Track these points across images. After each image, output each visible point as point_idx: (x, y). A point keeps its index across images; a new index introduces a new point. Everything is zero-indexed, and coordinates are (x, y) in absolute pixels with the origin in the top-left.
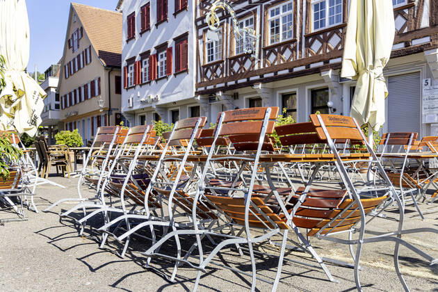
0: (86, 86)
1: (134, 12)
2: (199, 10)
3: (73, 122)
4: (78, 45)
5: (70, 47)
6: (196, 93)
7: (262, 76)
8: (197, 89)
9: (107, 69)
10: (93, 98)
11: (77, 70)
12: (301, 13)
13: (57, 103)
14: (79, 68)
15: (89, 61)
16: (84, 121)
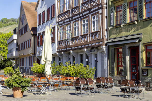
0: (26, 42)
1: (40, 13)
2: (57, 18)
3: (23, 58)
4: (24, 22)
5: (21, 22)
6: (57, 51)
7: (72, 48)
8: (57, 50)
9: (33, 36)
10: (27, 49)
11: (23, 33)
12: (80, 27)
13: (17, 47)
14: (24, 33)
15: (27, 31)
16: (26, 58)
